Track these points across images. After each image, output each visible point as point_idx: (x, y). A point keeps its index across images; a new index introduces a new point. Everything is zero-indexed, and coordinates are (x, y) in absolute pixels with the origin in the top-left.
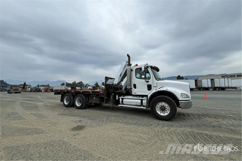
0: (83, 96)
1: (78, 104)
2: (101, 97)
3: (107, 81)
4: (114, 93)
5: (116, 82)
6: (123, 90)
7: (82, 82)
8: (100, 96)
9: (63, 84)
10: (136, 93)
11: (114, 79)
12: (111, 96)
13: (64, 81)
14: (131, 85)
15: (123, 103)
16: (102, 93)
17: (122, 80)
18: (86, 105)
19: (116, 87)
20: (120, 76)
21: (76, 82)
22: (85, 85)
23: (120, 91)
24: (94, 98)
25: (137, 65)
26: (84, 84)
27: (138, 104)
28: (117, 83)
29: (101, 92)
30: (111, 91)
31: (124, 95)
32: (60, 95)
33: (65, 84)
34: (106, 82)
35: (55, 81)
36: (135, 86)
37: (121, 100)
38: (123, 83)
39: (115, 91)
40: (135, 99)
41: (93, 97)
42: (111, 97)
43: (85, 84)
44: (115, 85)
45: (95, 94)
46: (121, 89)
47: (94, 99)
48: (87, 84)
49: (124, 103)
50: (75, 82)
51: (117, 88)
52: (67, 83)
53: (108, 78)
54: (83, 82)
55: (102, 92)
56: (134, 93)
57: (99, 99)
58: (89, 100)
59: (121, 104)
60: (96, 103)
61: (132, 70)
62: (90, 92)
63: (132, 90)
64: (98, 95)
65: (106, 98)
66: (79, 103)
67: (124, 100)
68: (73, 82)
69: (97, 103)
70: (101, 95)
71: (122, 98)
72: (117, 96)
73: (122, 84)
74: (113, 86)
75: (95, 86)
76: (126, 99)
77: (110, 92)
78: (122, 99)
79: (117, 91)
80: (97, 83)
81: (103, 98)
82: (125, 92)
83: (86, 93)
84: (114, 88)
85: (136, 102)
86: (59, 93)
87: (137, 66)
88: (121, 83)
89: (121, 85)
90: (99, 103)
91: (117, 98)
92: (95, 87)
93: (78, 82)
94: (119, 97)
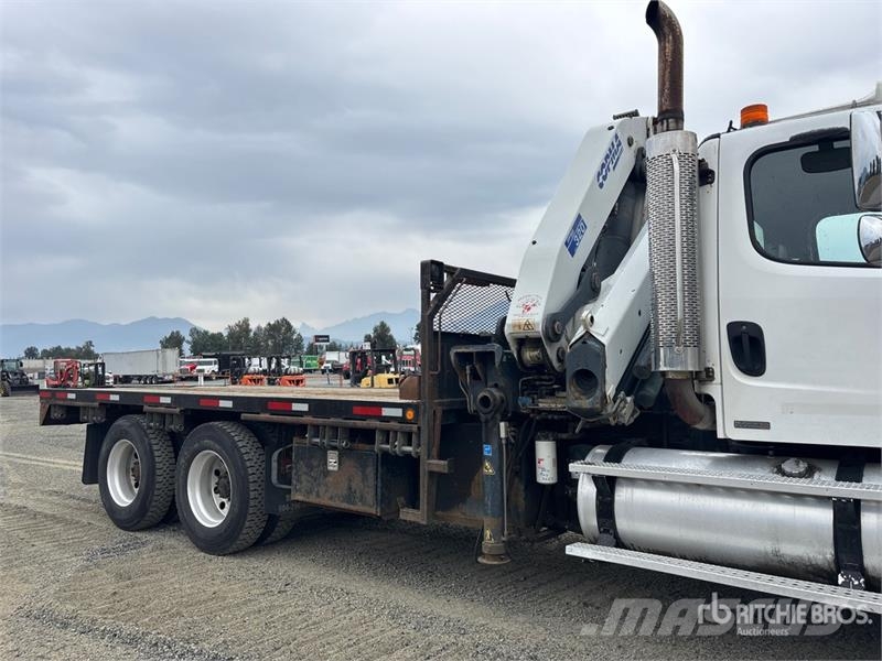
0: (243, 440)
1: (206, 511)
2: (385, 454)
3: (441, 299)
4: (516, 420)
5: (527, 310)
6: (610, 390)
7: (289, 327)
8: (380, 445)
9: (174, 341)
10: (766, 426)
11: (511, 283)
12: (487, 450)
13: (178, 320)
14: (699, 341)
15: (608, 531)
16: (402, 420)
17: (588, 289)
18: (272, 520)
19: (530, 355)
20: (571, 246)
21: (253, 326)
22: (306, 344)
23: (573, 399)
24: (332, 462)
25: (754, 116)
26: (300, 339)
27: (793, 550)
28: (537, 318)
29: (386, 412)
30: (485, 401)
31: (619, 441)
32: (79, 431)
33: (189, 338)
34: (430, 310)
35: (128, 322)
36: (749, 348)
37: (587, 492)
38: (607, 318)
39: (525, 402)
40: (753, 493)
41: (322, 451)
42: (479, 460)
43: (308, 338)
44: (522, 342)
45: (335, 428)
46: (589, 379)
47: (327, 473)
48: (317, 338)
49: (623, 524)
50: (244, 327)
51: (542, 366)
52: (194, 331)
53: (451, 270)
54: (296, 325)
55: (398, 412)
56: (739, 425)
57: (370, 471)
58: (285, 478)
59: (594, 541)
60: (345, 506)
61: (705, 175)
62: (296, 407)
63: (713, 390)
64: (368, 436)
65: (441, 465)
66: (217, 500)
67: (622, 495)
68: (232, 324)
69: (358, 507)
70: (386, 433)
71: (596, 479)
72: (545, 451)
73: (596, 331)
74: (495, 347)
75: (367, 346)
76: (650, 483)
77: (471, 408)
78: (606, 486)
79: (544, 404)
80: (383, 325)
81: (412, 463)
82: (627, 412)
83: (264, 416)
84: (514, 368)
85: (776, 530)
86: (71, 415)
87: (763, 122)
88: (585, 314)
89: (588, 334)
90: (373, 511)
91: (546, 473)
92: (363, 353)
93: (264, 325)
94: (574, 467)
